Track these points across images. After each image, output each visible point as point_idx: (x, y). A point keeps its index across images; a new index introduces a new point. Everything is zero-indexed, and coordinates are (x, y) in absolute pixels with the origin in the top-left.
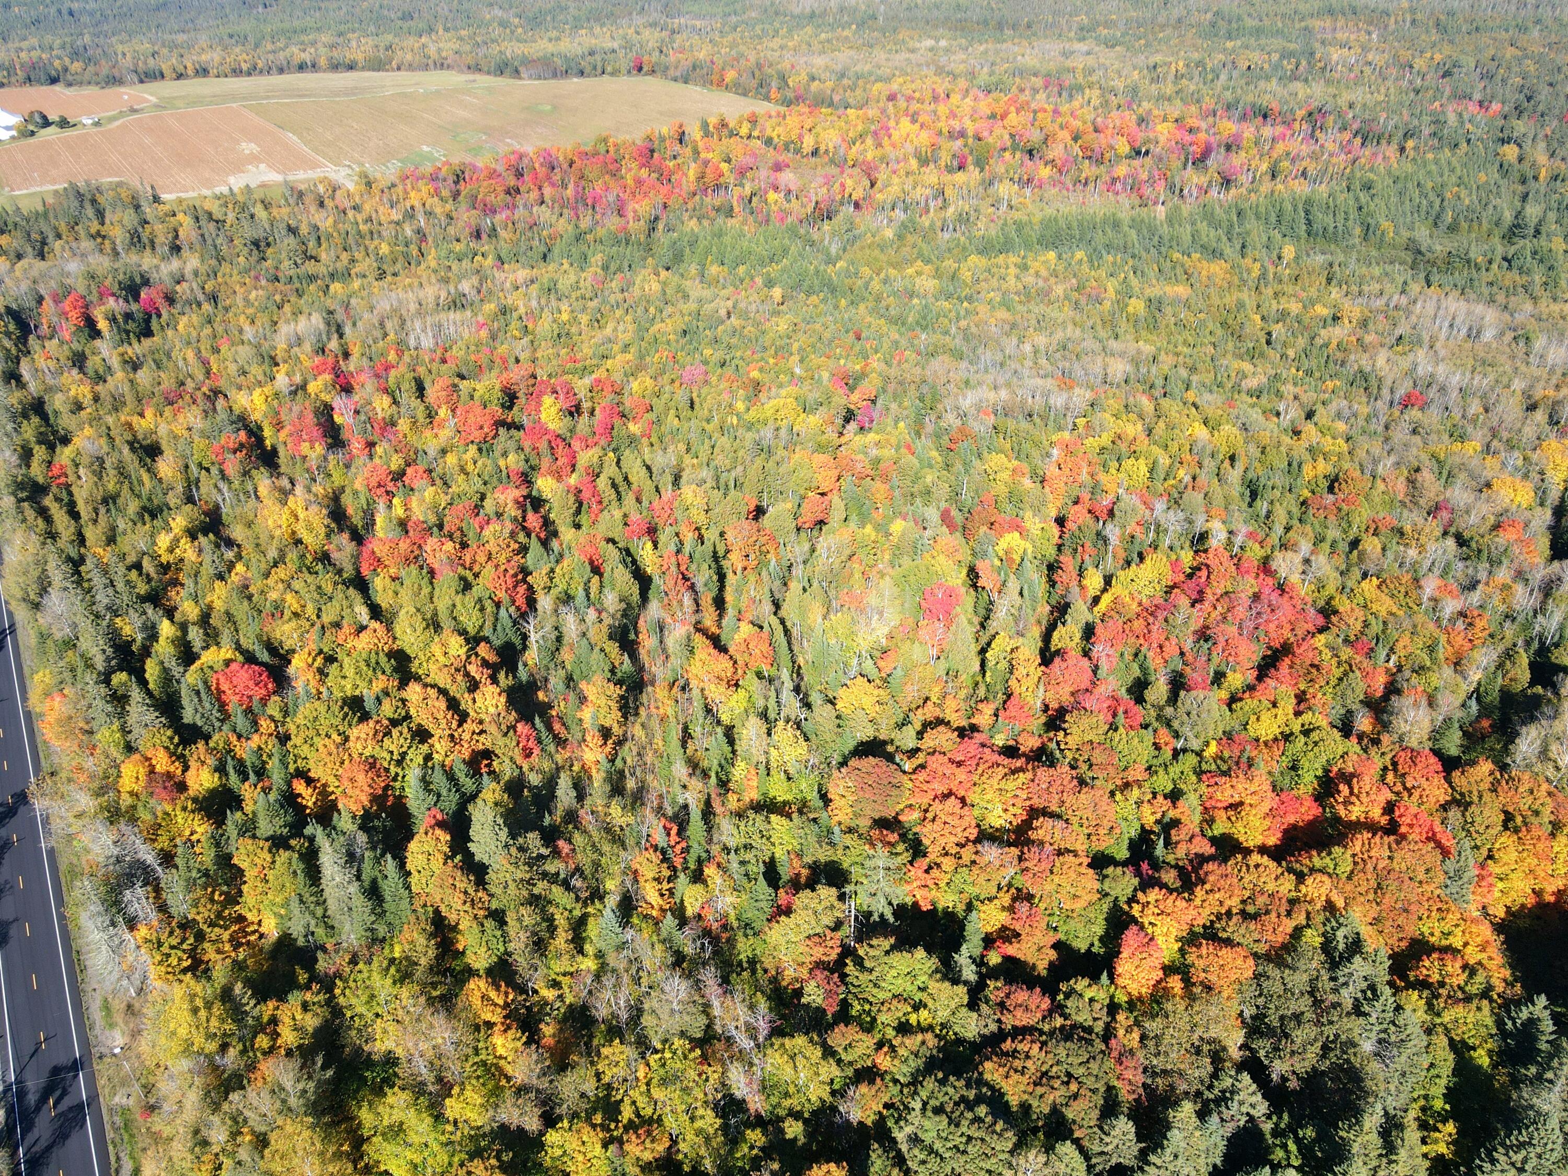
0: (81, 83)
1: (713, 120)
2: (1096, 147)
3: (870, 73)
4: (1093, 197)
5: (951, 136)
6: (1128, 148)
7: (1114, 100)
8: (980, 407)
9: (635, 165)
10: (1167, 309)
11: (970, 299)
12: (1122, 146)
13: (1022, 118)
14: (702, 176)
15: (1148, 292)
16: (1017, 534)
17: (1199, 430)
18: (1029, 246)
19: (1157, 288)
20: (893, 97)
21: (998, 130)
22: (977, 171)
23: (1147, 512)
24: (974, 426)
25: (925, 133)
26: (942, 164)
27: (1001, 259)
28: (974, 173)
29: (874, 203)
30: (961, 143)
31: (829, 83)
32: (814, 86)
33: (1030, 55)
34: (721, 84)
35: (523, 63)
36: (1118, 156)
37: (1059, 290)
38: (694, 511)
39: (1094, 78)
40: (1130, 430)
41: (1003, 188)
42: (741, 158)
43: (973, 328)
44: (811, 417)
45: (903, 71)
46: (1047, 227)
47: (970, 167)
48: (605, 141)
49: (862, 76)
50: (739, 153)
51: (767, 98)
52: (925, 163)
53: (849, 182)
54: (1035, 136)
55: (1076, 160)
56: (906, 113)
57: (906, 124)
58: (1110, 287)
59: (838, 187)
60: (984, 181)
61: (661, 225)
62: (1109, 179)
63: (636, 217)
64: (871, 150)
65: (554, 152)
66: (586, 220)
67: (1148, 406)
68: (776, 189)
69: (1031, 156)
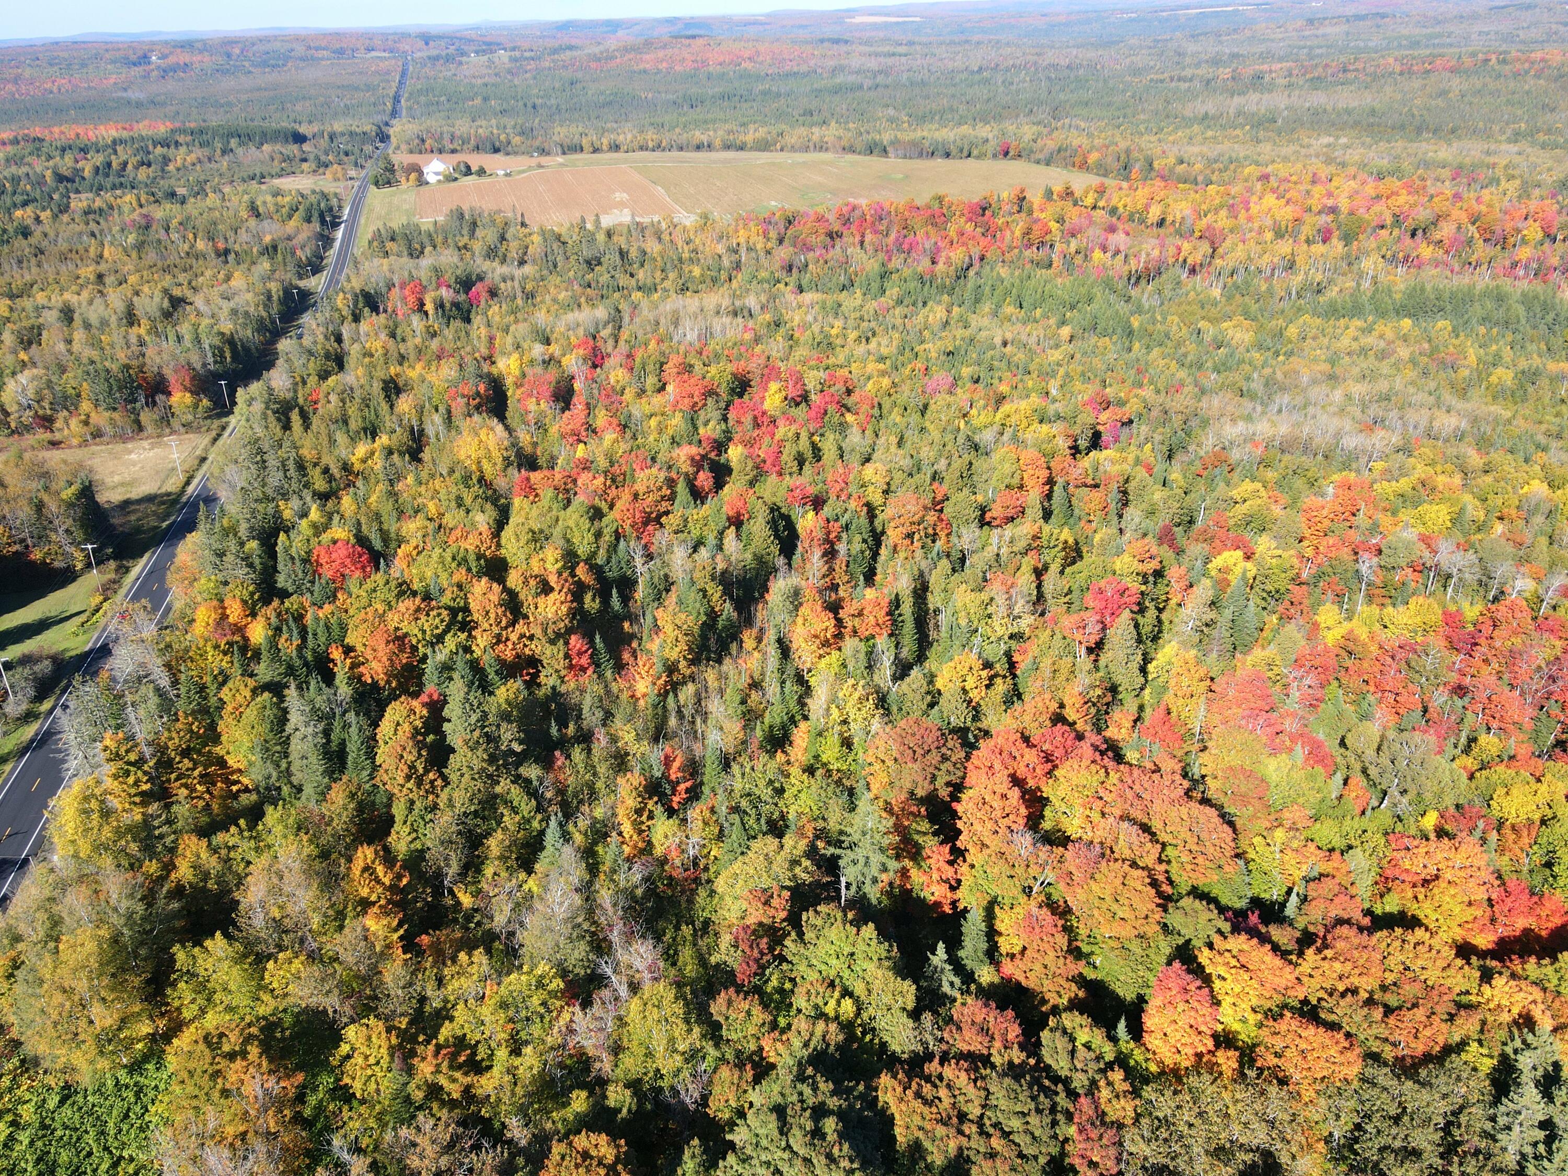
0: (516, 153)
1: (1057, 188)
2: (1498, 229)
3: (1246, 158)
4: (1483, 280)
5: (1319, 212)
6: (1540, 235)
7: (1537, 192)
8: (1250, 439)
9: (963, 220)
10: (1544, 382)
11: (1289, 354)
12: (1533, 232)
13: (1412, 199)
14: (1028, 232)
15: (1523, 364)
16: (1239, 554)
17: (1538, 488)
18: (1382, 314)
19: (1536, 361)
20: (1265, 177)
21: (1377, 208)
22: (1340, 245)
23: (1427, 554)
24: (1235, 455)
25: (1289, 208)
26: (1303, 238)
27: (1342, 321)
28: (1337, 246)
29: (1212, 269)
30: (1329, 218)
31: (1198, 166)
32: (1181, 169)
33: (1445, 152)
34: (1083, 166)
35: (892, 143)
36: (1524, 241)
37: (1404, 352)
38: (871, 489)
39: (1516, 172)
40: (1441, 480)
41: (1370, 264)
42: (1075, 220)
43: (1279, 376)
44: (1045, 428)
45: (1286, 159)
46: (1410, 296)
47: (1334, 241)
48: (940, 199)
49: (1237, 160)
50: (1073, 215)
51: (1127, 178)
52: (1282, 237)
53: (1186, 246)
54: (1423, 215)
55: (1470, 242)
56: (1273, 191)
57: (1270, 200)
58: (1472, 354)
59: (1172, 250)
60: (1348, 256)
61: (971, 273)
62: (1507, 263)
63: (948, 263)
64: (1222, 220)
65: (886, 206)
66: (896, 262)
67: (1475, 459)
68: (1104, 249)
69: (1413, 235)
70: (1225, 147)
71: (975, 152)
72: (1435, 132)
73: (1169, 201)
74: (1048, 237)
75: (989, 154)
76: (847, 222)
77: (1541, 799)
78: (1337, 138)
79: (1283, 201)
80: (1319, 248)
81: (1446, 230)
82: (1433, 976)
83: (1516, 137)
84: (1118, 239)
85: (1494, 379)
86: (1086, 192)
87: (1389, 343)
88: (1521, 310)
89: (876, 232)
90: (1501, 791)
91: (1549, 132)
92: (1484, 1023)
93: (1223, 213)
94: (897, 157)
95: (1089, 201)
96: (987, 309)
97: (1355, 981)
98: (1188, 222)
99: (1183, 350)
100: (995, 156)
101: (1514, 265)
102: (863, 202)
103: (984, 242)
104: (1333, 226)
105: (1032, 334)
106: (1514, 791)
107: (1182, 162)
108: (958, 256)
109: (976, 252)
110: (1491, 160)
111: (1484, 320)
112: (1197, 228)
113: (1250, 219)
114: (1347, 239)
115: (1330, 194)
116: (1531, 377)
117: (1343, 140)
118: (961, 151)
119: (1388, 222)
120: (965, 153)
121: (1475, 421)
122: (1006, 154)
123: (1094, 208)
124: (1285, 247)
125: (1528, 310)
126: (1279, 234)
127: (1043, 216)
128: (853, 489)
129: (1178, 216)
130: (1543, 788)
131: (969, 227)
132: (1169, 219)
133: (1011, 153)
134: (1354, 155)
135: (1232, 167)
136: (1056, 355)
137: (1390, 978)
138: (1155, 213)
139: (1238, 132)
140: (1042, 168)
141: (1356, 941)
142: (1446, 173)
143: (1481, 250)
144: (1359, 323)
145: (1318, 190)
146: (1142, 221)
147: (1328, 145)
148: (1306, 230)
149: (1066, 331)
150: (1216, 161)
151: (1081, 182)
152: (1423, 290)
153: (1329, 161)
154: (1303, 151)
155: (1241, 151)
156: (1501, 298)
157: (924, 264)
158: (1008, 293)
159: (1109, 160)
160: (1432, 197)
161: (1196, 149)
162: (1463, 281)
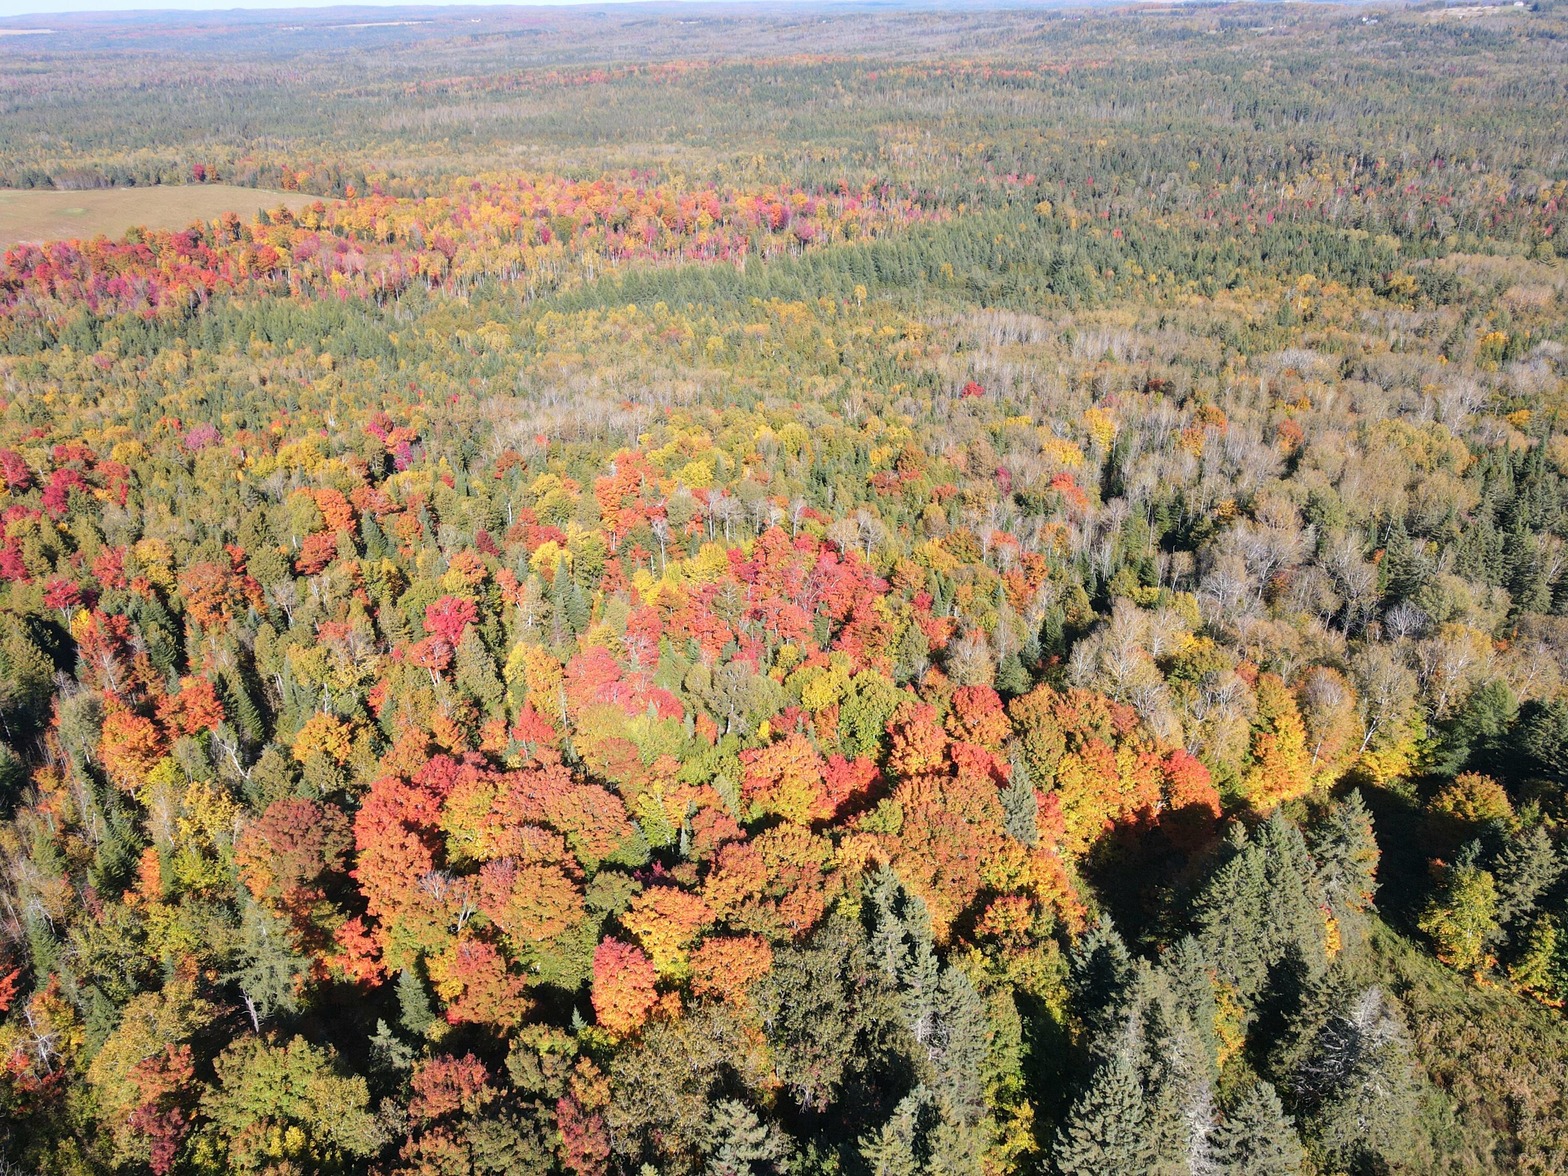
1: (272, 211)
2: (678, 218)
3: (454, 169)
4: (679, 264)
5: (534, 216)
6: (711, 220)
7: (699, 185)
8: (533, 435)
9: (173, 254)
10: (746, 343)
11: (545, 350)
12: (705, 218)
13: (606, 198)
14: (253, 260)
15: (727, 331)
16: (553, 543)
17: (765, 432)
18: (610, 302)
19: (736, 327)
20: (476, 187)
21: (580, 208)
22: (560, 244)
23: (702, 506)
24: (525, 452)
25: (506, 214)
26: (526, 241)
27: (581, 314)
28: (557, 246)
29: (453, 279)
30: (544, 221)
31: (411, 180)
32: (394, 183)
33: (620, 155)
34: (293, 186)
35: (57, 173)
36: (701, 227)
37: (637, 334)
38: (152, 568)
39: (679, 168)
40: (695, 439)
41: (588, 259)
42: (302, 243)
43: (542, 371)
44: (333, 462)
45: (490, 168)
46: (629, 285)
47: (553, 241)
48: (139, 233)
49: (446, 172)
50: (298, 239)
51: (343, 196)
52: (508, 241)
53: (423, 259)
54: (618, 211)
55: (661, 231)
56: (488, 199)
57: (487, 208)
58: (689, 327)
59: (410, 264)
60: (569, 253)
61: (202, 310)
62: (693, 247)
63: (170, 301)
64: (449, 231)
65: (72, 246)
66: (105, 308)
67: (715, 418)
68: (342, 270)
69: (616, 230)
70: (431, 160)
71: (165, 178)
72: (608, 136)
73: (393, 215)
74: (278, 264)
75: (183, 179)
76: (25, 269)
77: (834, 684)
78: (529, 146)
79: (498, 209)
80: (542, 249)
81: (639, 224)
82: (801, 858)
83: (671, 138)
84: (353, 258)
85: (709, 346)
86: (306, 213)
87: (623, 328)
88: (713, 285)
89: (67, 277)
90: (806, 687)
91: (694, 132)
92: (844, 879)
93: (448, 223)
94: (68, 188)
95: (311, 221)
96: (232, 348)
97: (749, 887)
98: (418, 235)
99: (448, 360)
100: (190, 181)
101: (699, 248)
102: (40, 244)
103: (206, 276)
104: (548, 227)
105: (291, 366)
106: (815, 685)
107: (393, 176)
108: (180, 293)
109: (200, 287)
110: (657, 159)
111: (690, 297)
112: (427, 240)
113: (474, 227)
114: (564, 238)
115: (538, 199)
116: (735, 340)
117: (535, 148)
118: (148, 177)
119: (593, 220)
120: (153, 179)
121: (706, 384)
122: (202, 178)
123: (318, 228)
124: (512, 250)
125: (719, 284)
126: (505, 239)
127: (265, 241)
128: (129, 573)
129: (406, 231)
130: (833, 675)
131: (183, 261)
132: (398, 234)
133: (209, 177)
134: (548, 161)
135: (443, 178)
136: (323, 385)
137: (772, 873)
138: (382, 229)
139: (438, 144)
140: (248, 190)
141: (740, 854)
142: (626, 173)
143: (671, 239)
144: (593, 313)
145: (526, 195)
146: (372, 238)
147: (523, 153)
148: (527, 234)
149: (326, 359)
150: (427, 174)
151: (297, 203)
152: (637, 277)
153: (528, 168)
154: (503, 160)
155: (448, 163)
156: (696, 277)
157: (142, 306)
158: (250, 327)
159: (319, 177)
160: (621, 195)
161: (404, 163)
162: (663, 266)
